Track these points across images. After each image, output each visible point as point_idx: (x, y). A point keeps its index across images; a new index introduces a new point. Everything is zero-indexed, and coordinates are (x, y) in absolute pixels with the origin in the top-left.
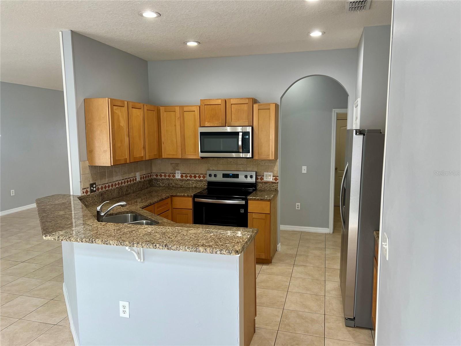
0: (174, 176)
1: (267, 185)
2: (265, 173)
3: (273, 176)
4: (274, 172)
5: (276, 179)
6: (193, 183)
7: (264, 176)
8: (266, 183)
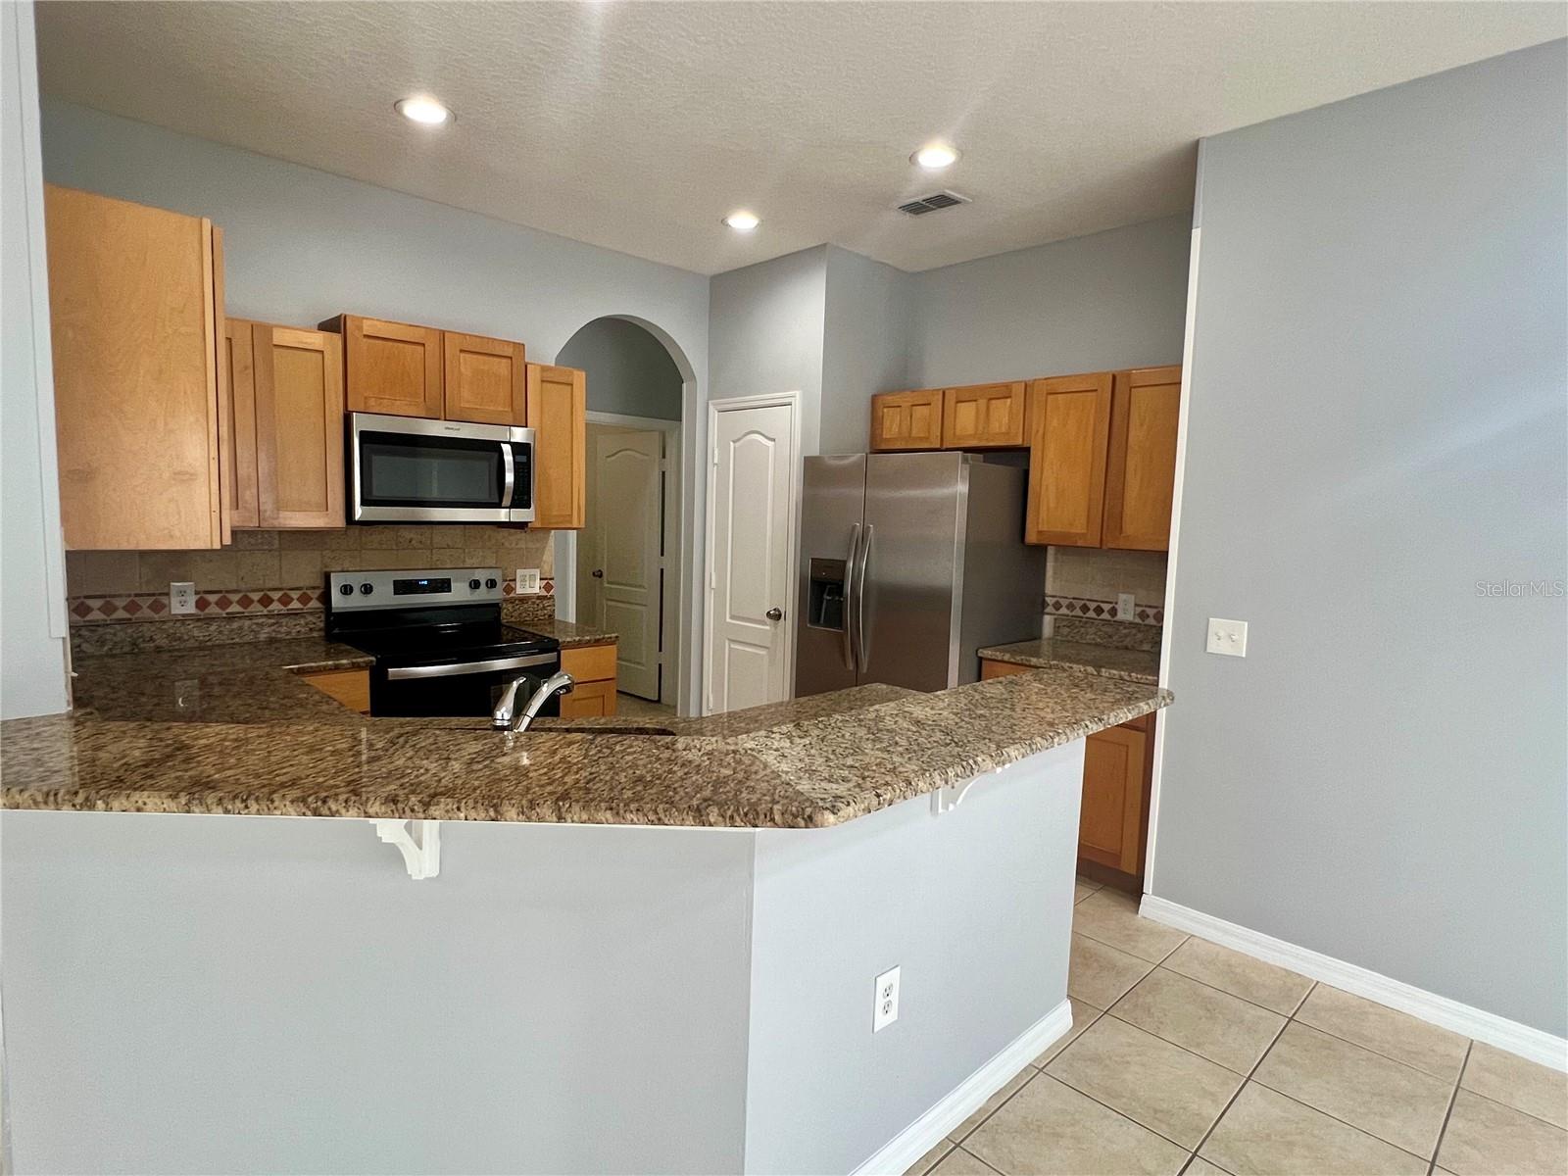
0: (158, 607)
1: (526, 606)
2: (519, 572)
3: (541, 579)
4: (542, 567)
5: (548, 587)
6: (261, 625)
7: (515, 580)
8: (524, 599)
